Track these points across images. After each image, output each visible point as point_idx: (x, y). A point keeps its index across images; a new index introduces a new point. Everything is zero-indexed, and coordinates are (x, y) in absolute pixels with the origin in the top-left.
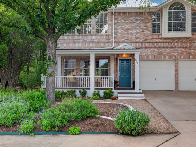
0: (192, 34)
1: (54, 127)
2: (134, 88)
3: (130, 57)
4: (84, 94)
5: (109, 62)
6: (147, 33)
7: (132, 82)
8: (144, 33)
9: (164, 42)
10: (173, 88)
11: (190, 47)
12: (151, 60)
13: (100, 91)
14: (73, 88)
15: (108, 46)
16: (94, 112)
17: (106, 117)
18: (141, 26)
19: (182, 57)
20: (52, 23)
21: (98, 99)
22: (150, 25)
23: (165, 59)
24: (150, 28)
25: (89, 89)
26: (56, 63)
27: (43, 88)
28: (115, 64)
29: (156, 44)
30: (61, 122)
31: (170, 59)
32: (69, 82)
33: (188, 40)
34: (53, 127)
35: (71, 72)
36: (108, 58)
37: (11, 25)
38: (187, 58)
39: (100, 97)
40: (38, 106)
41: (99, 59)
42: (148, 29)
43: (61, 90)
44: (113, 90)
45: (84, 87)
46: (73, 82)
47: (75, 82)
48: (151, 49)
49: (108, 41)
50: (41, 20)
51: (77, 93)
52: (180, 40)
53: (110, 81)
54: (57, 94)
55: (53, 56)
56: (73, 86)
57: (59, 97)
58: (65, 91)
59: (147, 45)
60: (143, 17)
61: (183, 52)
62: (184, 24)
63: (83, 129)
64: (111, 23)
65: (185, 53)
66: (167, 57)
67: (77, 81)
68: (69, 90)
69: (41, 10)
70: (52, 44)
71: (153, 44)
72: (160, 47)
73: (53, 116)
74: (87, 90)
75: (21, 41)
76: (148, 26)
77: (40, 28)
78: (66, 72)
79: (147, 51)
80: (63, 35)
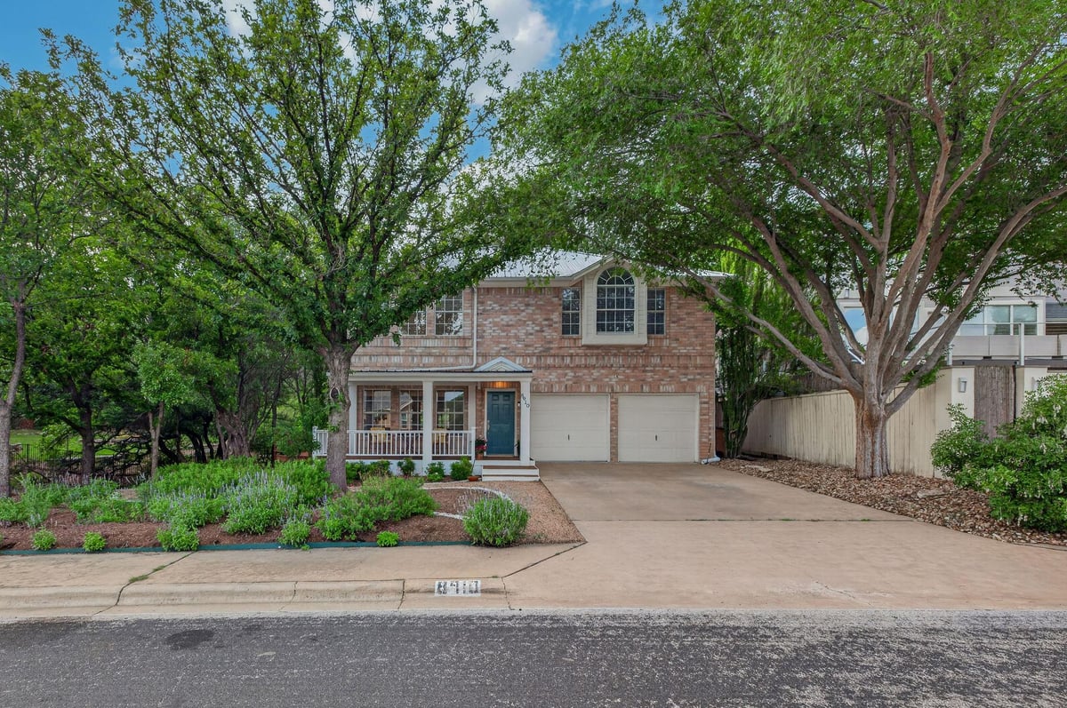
0: (648, 338)
1: (348, 533)
2: (518, 458)
3: (512, 387)
4: (408, 470)
5: (466, 397)
6: (548, 334)
7: (516, 443)
8: (544, 334)
9: (586, 355)
10: (605, 455)
11: (643, 366)
12: (558, 394)
13: (444, 462)
14: (385, 457)
15: (464, 364)
16: (426, 504)
17: (451, 516)
18: (536, 320)
19: (627, 388)
20: (340, 322)
21: (439, 481)
22: (556, 317)
23: (588, 392)
24: (556, 323)
25: (421, 458)
26: (347, 405)
27: (319, 457)
28: (479, 403)
29: (569, 359)
30: (362, 523)
31: (600, 392)
32: (375, 444)
33: (639, 351)
34: (346, 532)
35: (380, 419)
36: (464, 388)
37: (253, 323)
38: (637, 391)
39: (445, 476)
40: (311, 494)
41: (444, 391)
42: (551, 326)
43: (358, 461)
44: (471, 462)
45: (410, 455)
46: (384, 444)
47: (389, 444)
48: (559, 371)
49: (462, 351)
50: (317, 315)
51: (394, 467)
52: (623, 351)
53: (466, 440)
54: (349, 469)
55: (341, 390)
56: (385, 453)
57: (355, 476)
58: (368, 462)
59: (550, 361)
60: (541, 299)
61: (628, 377)
62: (631, 316)
63: (405, 536)
64: (469, 311)
65: (632, 380)
66: (593, 389)
67: (394, 440)
68: (376, 461)
69: (316, 290)
70: (340, 363)
71: (563, 360)
72: (578, 367)
73: (345, 513)
74: (415, 461)
75: (268, 352)
76: (552, 320)
77: (315, 329)
78: (369, 422)
79: (550, 374)
80: (364, 346)
